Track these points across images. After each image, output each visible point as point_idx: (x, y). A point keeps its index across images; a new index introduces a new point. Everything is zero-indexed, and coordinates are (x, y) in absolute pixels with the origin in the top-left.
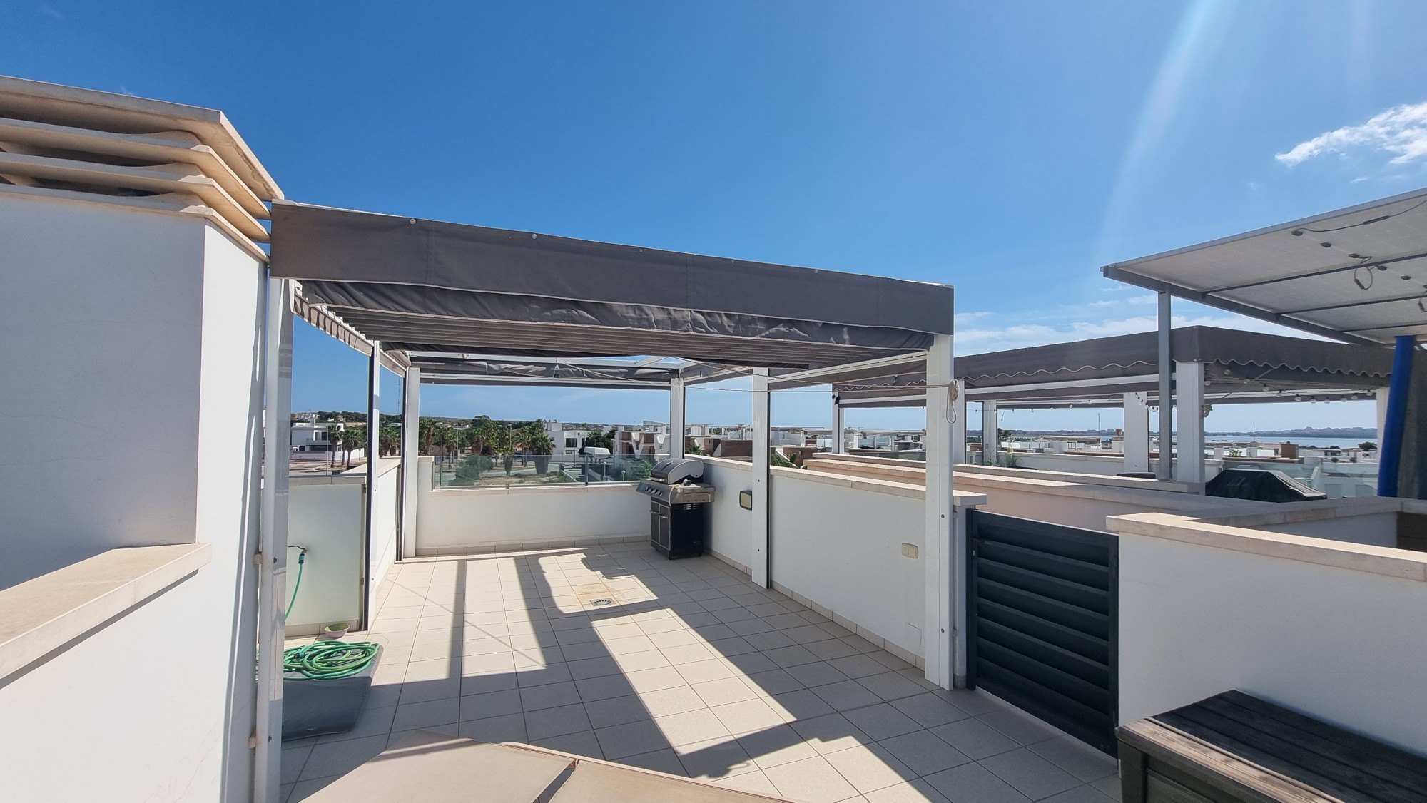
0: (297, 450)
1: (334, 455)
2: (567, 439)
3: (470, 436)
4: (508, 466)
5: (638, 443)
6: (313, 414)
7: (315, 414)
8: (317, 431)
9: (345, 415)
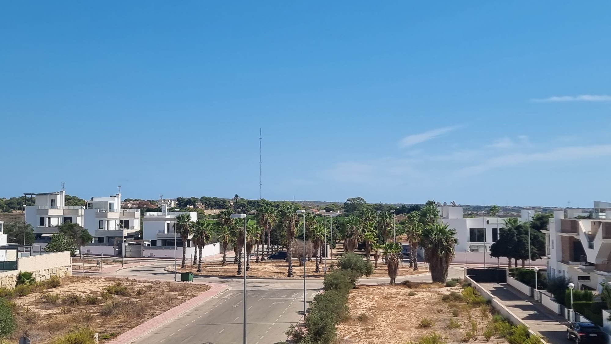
0: (149, 245)
1: (184, 253)
2: (471, 229)
3: (341, 227)
4: (393, 271)
5: (591, 238)
6: (171, 200)
7: (174, 200)
8: (169, 222)
9: (204, 201)
